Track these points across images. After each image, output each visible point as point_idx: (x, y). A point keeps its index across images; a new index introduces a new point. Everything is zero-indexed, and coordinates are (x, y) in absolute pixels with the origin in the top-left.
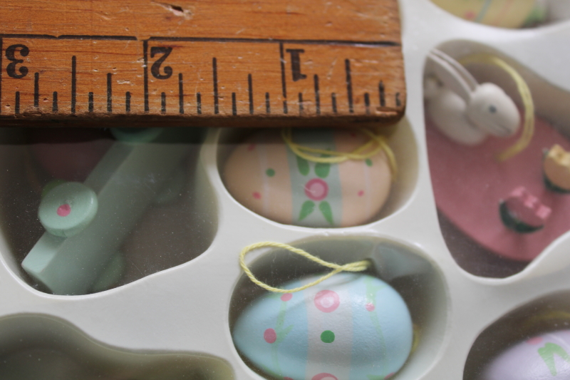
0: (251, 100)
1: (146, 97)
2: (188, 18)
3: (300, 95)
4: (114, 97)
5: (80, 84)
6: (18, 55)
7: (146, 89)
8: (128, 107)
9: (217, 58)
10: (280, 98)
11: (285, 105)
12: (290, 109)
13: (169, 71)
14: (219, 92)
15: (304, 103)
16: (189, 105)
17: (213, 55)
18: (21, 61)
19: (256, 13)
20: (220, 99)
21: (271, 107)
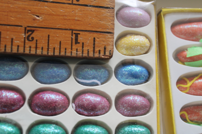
0: (60, 50)
1: (24, 47)
3: (77, 49)
4: (13, 47)
5: (2, 41)
7: (24, 45)
8: (18, 50)
9: (50, 35)
10: (70, 50)
11: (71, 53)
12: (73, 54)
13: (33, 38)
14: (49, 47)
15: (78, 52)
16: (39, 51)
17: (48, 34)
19: (65, 19)
20: (50, 49)
21: (67, 53)
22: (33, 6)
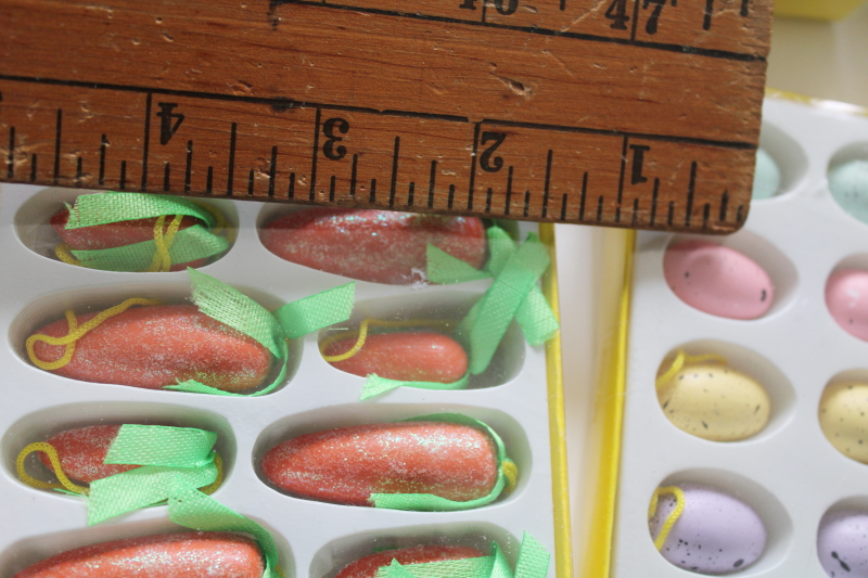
0: (583, 204)
1: (471, 192)
2: (528, 98)
3: (636, 202)
4: (437, 190)
5: (401, 171)
6: (336, 132)
7: (472, 184)
8: (450, 202)
9: (554, 150)
10: (613, 204)
11: (618, 212)
12: (622, 218)
13: (499, 161)
14: (550, 191)
15: (639, 212)
16: (515, 205)
17: (549, 146)
18: (340, 139)
19: (605, 97)
20: (550, 201)
21: (604, 214)
22: (507, 48)
